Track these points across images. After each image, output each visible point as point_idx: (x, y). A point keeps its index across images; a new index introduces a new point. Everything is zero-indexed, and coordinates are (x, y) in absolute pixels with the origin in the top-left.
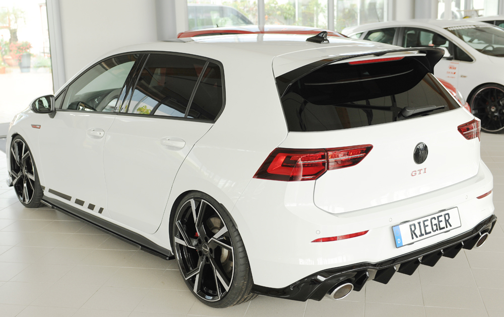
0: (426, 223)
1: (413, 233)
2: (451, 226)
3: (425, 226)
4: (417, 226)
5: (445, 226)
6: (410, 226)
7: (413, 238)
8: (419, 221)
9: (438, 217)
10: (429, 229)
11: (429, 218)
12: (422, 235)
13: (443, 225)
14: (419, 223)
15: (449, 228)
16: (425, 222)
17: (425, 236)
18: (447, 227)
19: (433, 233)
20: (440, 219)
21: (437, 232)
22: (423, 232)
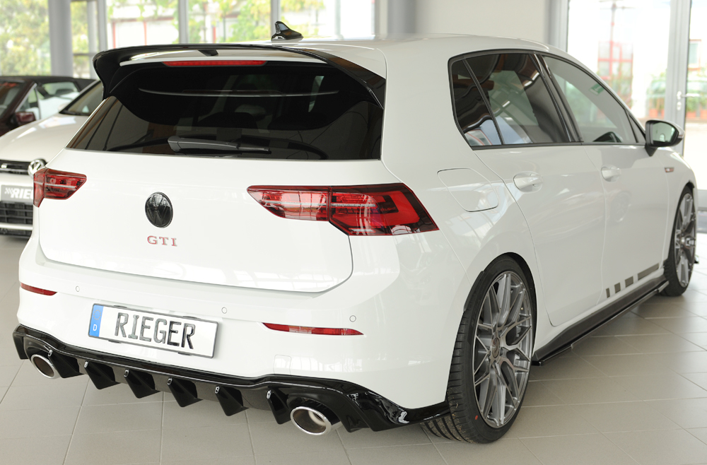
0: (147, 323)
1: (120, 326)
2: (191, 347)
3: (143, 327)
4: (131, 320)
5: (180, 342)
6: (120, 315)
7: (117, 334)
8: (137, 313)
9: (172, 323)
10: (149, 333)
11: (156, 317)
12: (133, 336)
13: (177, 338)
14: (137, 317)
15: (186, 349)
16: (147, 321)
17: (138, 341)
18: (183, 346)
19: (153, 343)
20: (175, 327)
21: (161, 345)
22: (138, 333)
